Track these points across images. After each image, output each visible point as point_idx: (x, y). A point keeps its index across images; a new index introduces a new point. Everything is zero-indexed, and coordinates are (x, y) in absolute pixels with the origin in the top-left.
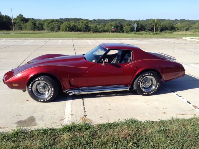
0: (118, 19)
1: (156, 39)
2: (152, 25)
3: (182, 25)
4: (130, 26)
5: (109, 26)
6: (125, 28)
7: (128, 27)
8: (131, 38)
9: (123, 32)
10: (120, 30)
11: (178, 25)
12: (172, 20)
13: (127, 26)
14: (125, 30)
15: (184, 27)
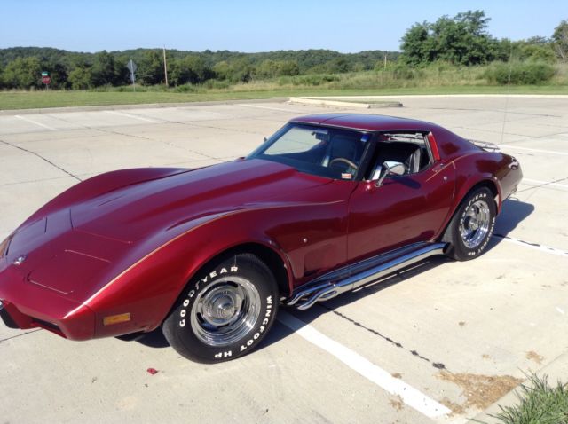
0: (36, 48)
1: (227, 104)
2: (153, 66)
3: (231, 67)
4: (87, 70)
5: (18, 71)
6: (75, 76)
7: (84, 72)
8: (157, 104)
9: (69, 86)
10: (59, 82)
11: (220, 66)
12: (198, 54)
13: (78, 70)
14: (73, 81)
15: (236, 72)
